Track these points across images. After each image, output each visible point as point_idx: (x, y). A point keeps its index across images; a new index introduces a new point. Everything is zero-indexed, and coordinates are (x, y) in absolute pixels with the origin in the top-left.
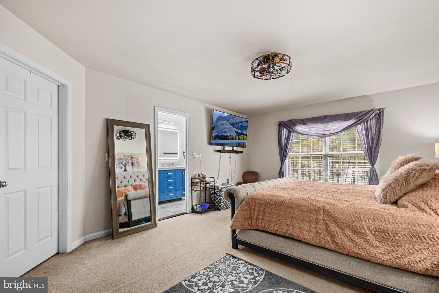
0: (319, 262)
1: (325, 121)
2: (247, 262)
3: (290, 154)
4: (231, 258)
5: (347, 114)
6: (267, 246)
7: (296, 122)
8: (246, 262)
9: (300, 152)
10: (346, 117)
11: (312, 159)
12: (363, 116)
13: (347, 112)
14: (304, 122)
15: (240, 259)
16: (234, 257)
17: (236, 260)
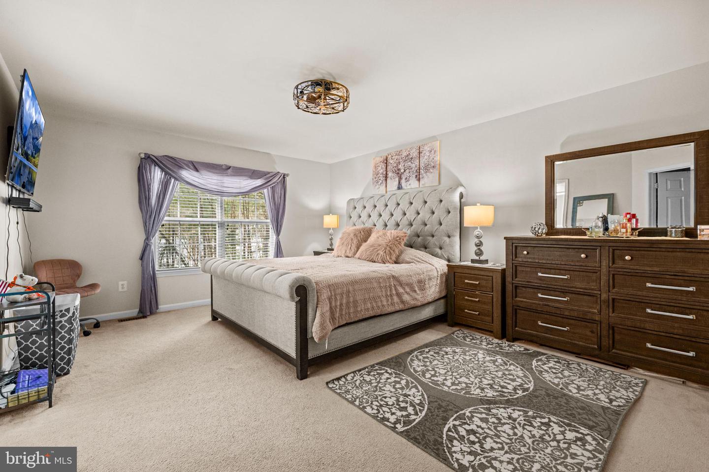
0: (391, 328)
1: (227, 173)
2: (355, 372)
3: (166, 218)
4: (336, 383)
5: (254, 171)
6: (350, 342)
7: (184, 164)
8: (353, 372)
9: (179, 216)
10: (253, 174)
11: (201, 228)
12: (271, 178)
13: (254, 169)
14: (195, 166)
15: (346, 375)
16: (338, 379)
17: (343, 379)
